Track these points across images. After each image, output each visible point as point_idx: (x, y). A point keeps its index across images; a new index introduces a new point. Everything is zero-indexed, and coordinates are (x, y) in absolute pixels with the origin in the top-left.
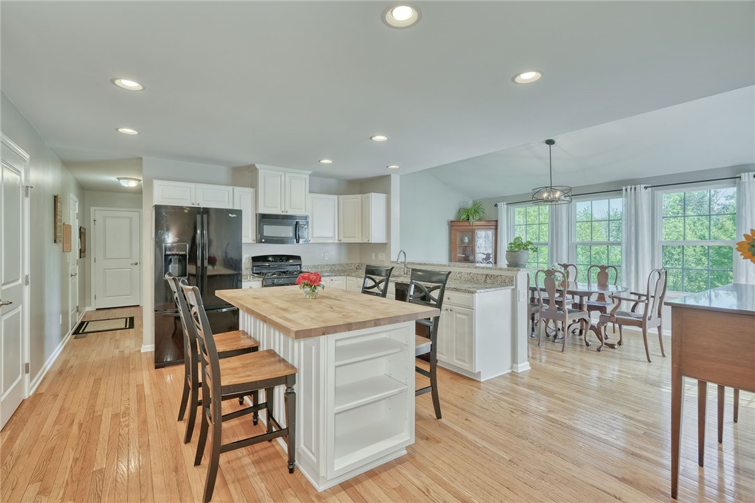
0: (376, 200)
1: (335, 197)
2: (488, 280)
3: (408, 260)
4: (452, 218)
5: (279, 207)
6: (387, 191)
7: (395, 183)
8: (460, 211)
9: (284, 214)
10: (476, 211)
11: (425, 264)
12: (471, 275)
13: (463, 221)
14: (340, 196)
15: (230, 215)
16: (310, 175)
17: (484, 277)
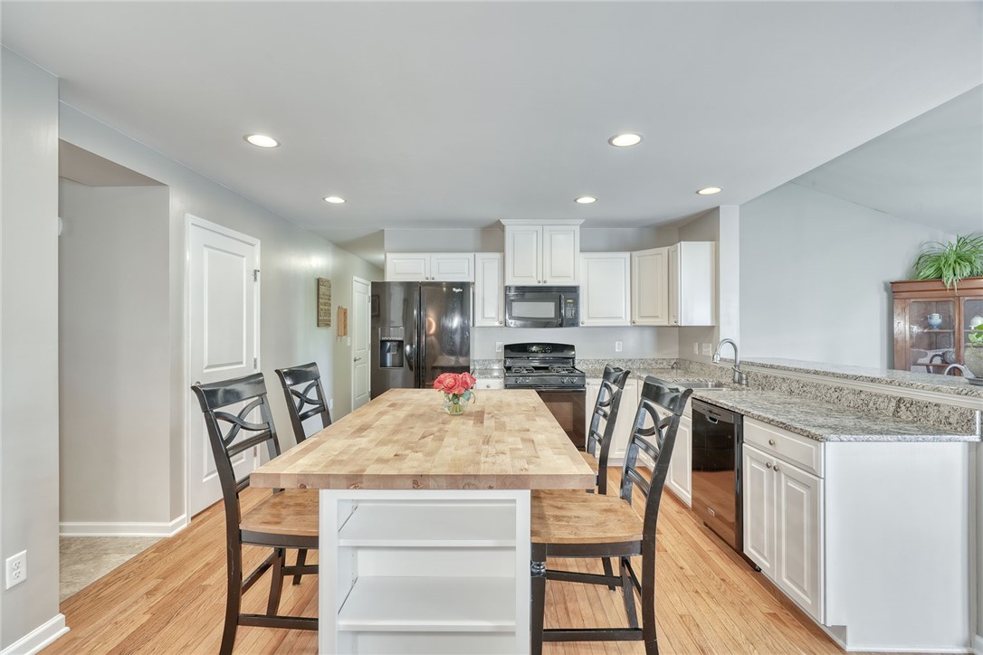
0: (693, 255)
1: (627, 255)
2: (903, 413)
3: (741, 357)
4: (898, 274)
5: (534, 275)
6: (713, 237)
7: (729, 225)
8: (921, 261)
9: (541, 284)
10: (961, 258)
11: (772, 367)
12: (863, 396)
13: (926, 280)
14: (634, 253)
15: (454, 289)
16: (581, 226)
17: (893, 403)
